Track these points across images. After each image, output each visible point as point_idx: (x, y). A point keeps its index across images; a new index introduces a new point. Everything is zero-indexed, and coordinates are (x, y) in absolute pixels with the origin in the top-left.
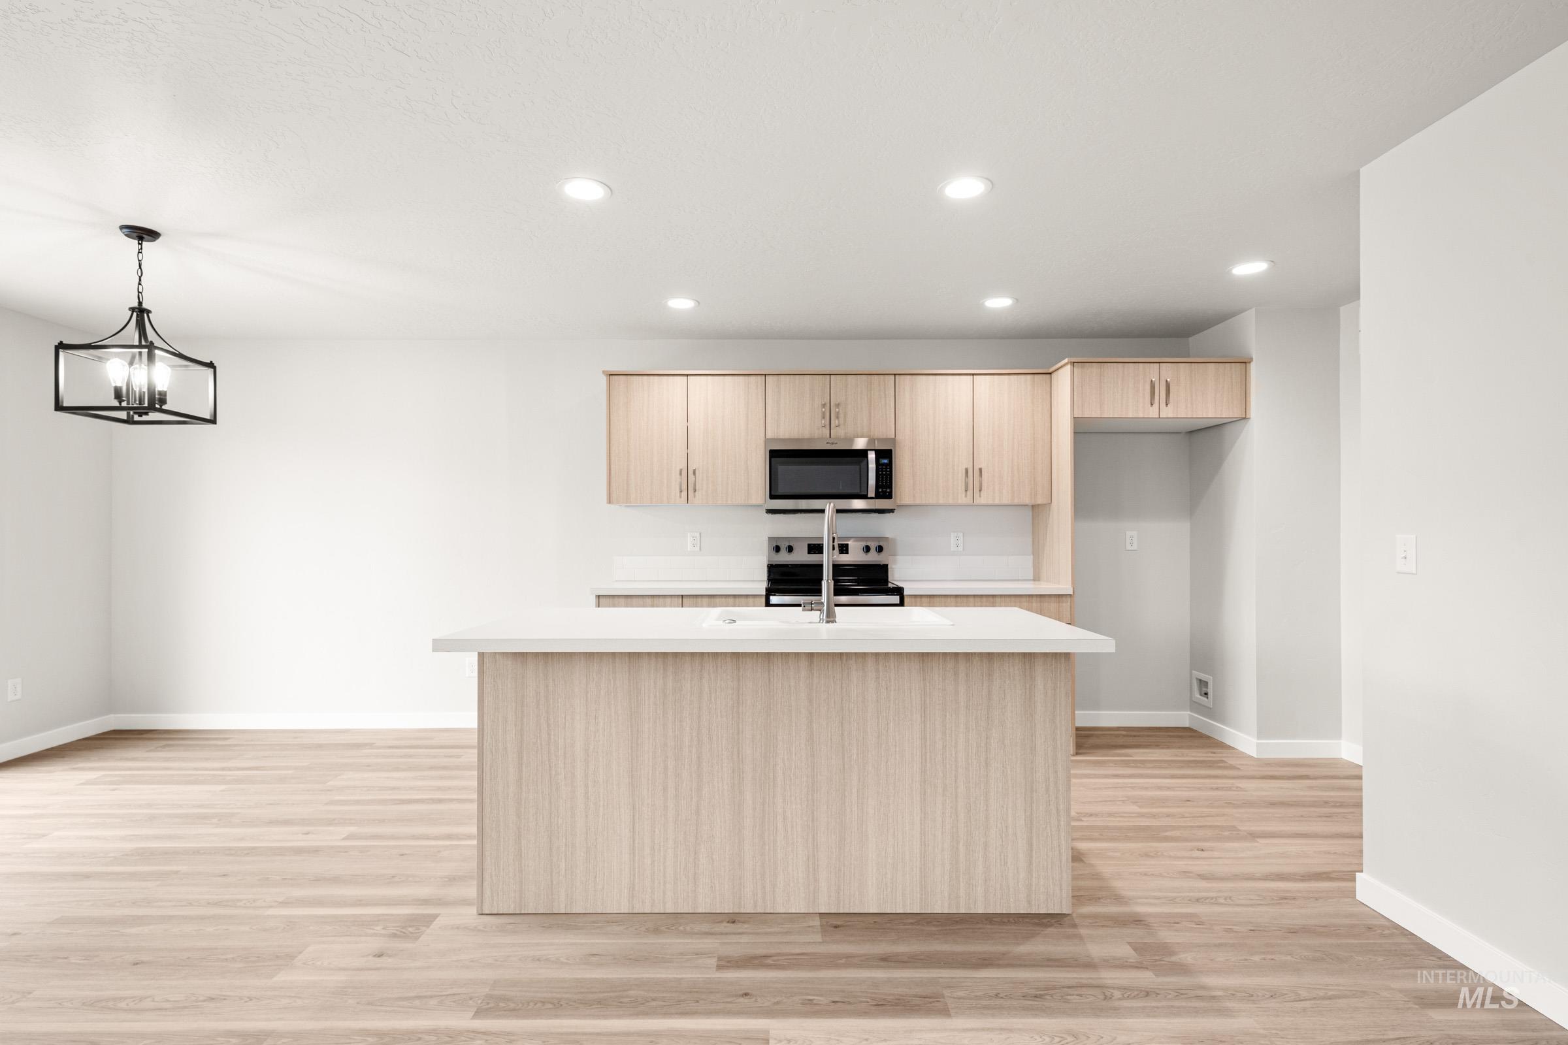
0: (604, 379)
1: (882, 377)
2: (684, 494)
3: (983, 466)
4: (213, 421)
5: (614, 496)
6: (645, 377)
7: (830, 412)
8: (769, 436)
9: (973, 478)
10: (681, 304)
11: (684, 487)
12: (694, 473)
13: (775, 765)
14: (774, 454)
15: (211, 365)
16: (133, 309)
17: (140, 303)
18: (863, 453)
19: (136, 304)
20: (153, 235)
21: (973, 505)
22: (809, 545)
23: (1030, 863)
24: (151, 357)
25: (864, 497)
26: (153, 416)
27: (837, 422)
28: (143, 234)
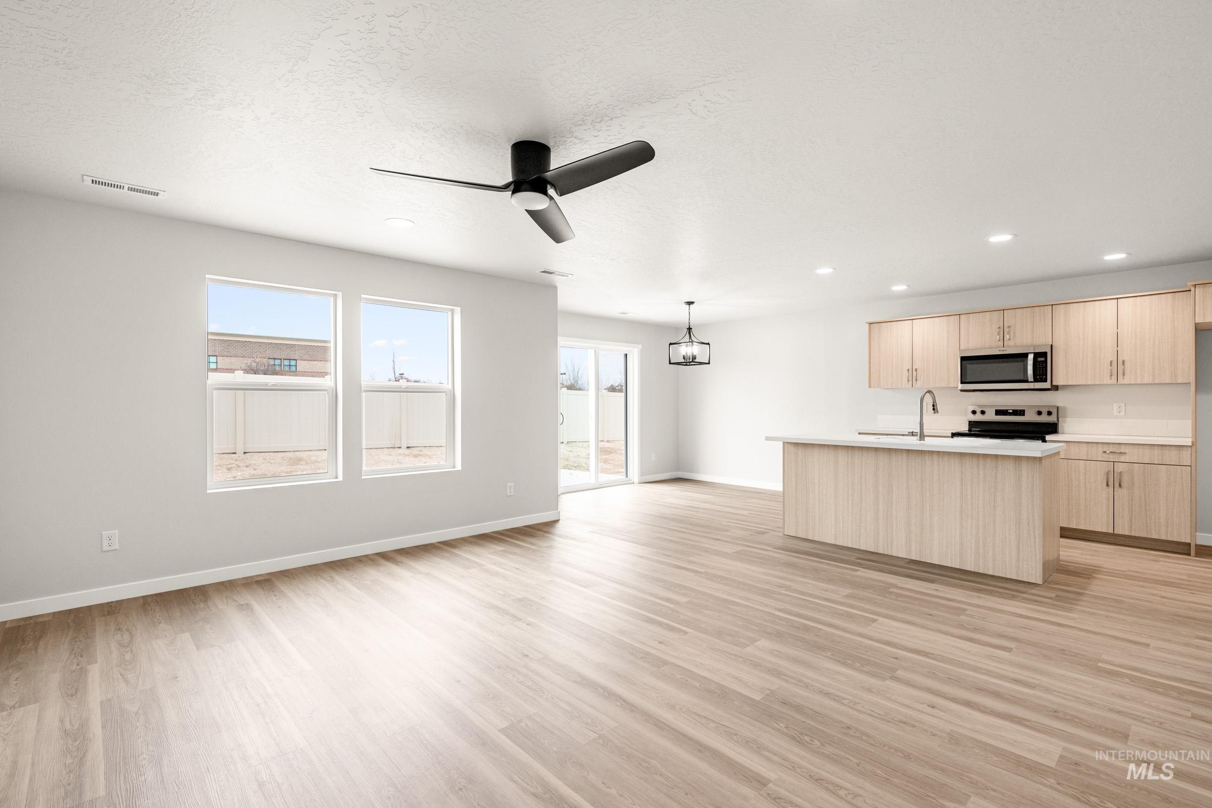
0: (867, 325)
1: (1042, 307)
2: (910, 382)
3: (1126, 358)
4: (709, 363)
5: (872, 384)
6: (889, 323)
7: (1003, 331)
8: (962, 348)
9: (1118, 367)
10: (900, 288)
11: (910, 379)
12: (916, 370)
13: (892, 496)
14: (963, 359)
15: (708, 344)
16: (688, 329)
17: (689, 326)
18: (1025, 356)
19: (688, 327)
20: (692, 303)
21: (1117, 384)
22: (996, 410)
23: (1019, 557)
24: (692, 344)
25: (1027, 381)
26: (692, 363)
27: (1008, 336)
28: (690, 303)
